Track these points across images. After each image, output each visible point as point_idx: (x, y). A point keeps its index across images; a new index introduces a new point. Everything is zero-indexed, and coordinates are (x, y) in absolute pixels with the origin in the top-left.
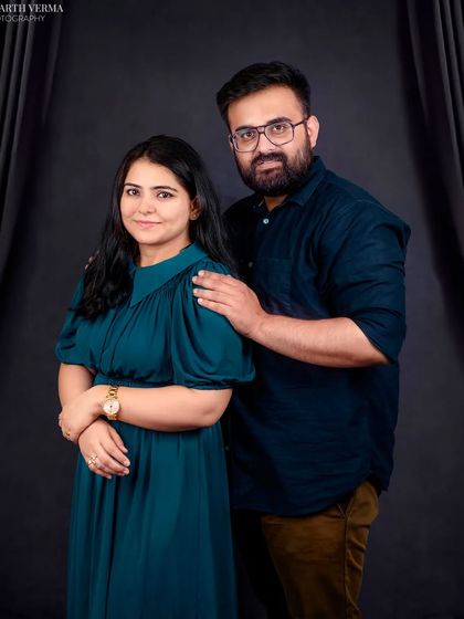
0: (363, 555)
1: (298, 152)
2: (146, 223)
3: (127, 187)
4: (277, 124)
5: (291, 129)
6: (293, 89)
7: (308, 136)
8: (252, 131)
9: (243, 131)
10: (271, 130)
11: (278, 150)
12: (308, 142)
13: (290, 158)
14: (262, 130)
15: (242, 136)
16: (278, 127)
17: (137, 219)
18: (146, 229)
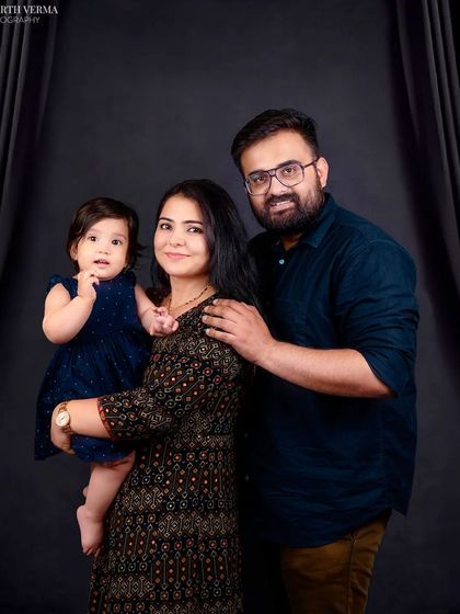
0: (368, 580)
1: (310, 192)
2: (176, 254)
3: (161, 222)
4: (287, 167)
5: (301, 171)
6: (302, 134)
7: (318, 177)
8: (264, 176)
9: (256, 176)
10: (282, 172)
11: (290, 191)
12: (319, 183)
13: (302, 198)
14: (274, 173)
15: (255, 181)
16: (289, 171)
17: (167, 251)
18: (175, 260)
